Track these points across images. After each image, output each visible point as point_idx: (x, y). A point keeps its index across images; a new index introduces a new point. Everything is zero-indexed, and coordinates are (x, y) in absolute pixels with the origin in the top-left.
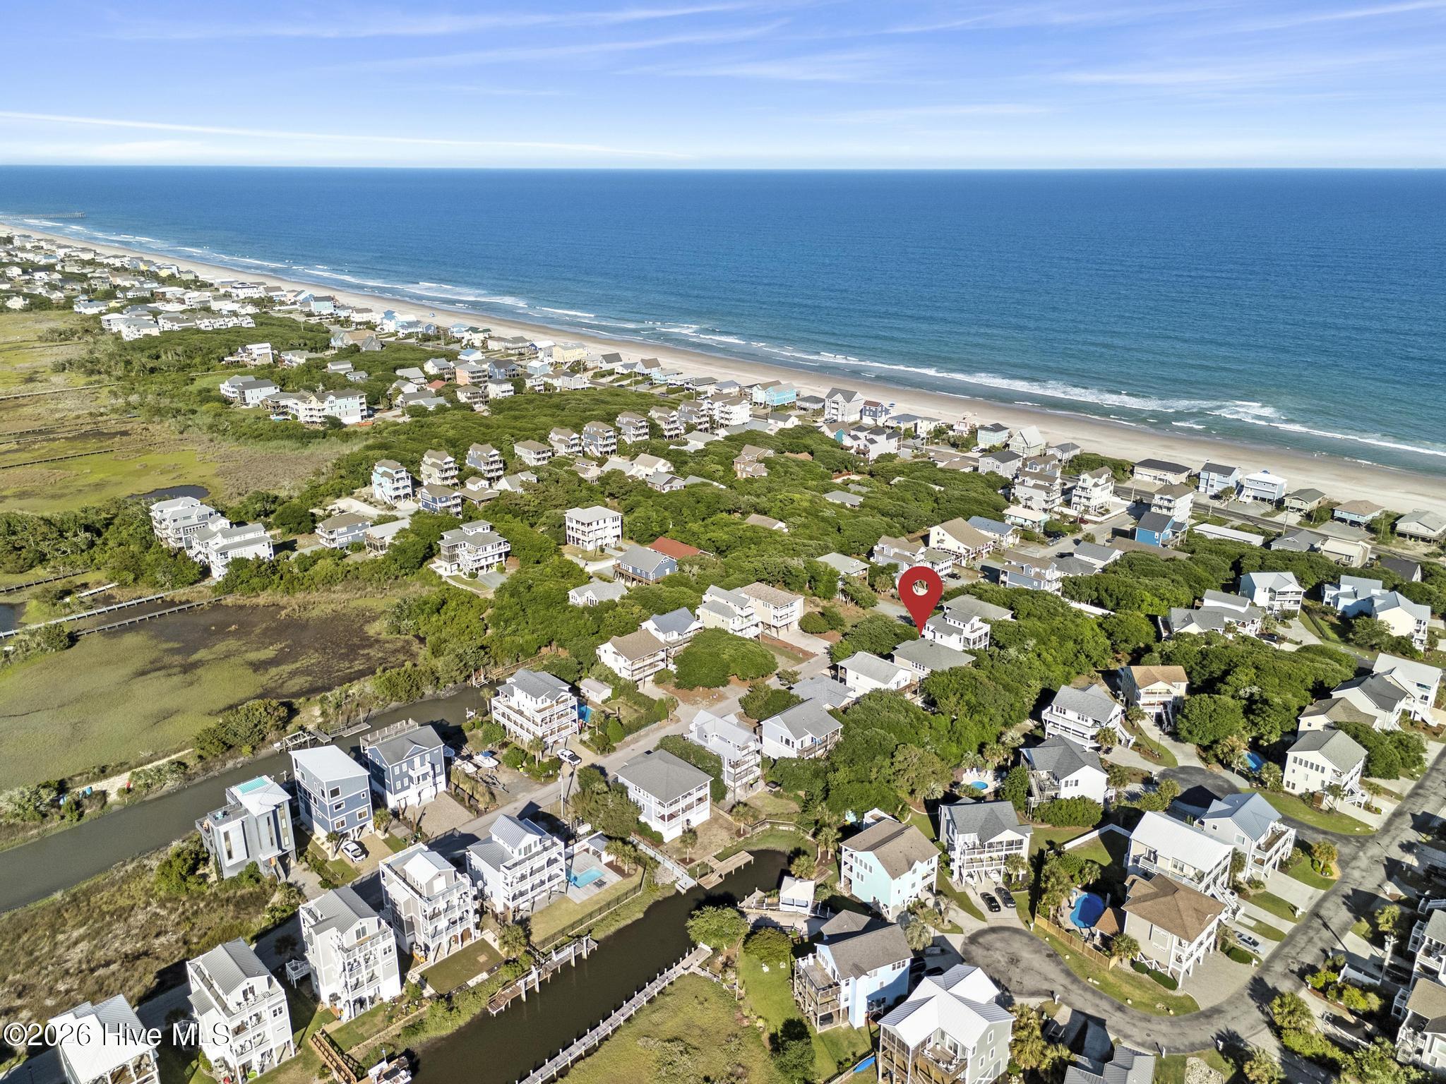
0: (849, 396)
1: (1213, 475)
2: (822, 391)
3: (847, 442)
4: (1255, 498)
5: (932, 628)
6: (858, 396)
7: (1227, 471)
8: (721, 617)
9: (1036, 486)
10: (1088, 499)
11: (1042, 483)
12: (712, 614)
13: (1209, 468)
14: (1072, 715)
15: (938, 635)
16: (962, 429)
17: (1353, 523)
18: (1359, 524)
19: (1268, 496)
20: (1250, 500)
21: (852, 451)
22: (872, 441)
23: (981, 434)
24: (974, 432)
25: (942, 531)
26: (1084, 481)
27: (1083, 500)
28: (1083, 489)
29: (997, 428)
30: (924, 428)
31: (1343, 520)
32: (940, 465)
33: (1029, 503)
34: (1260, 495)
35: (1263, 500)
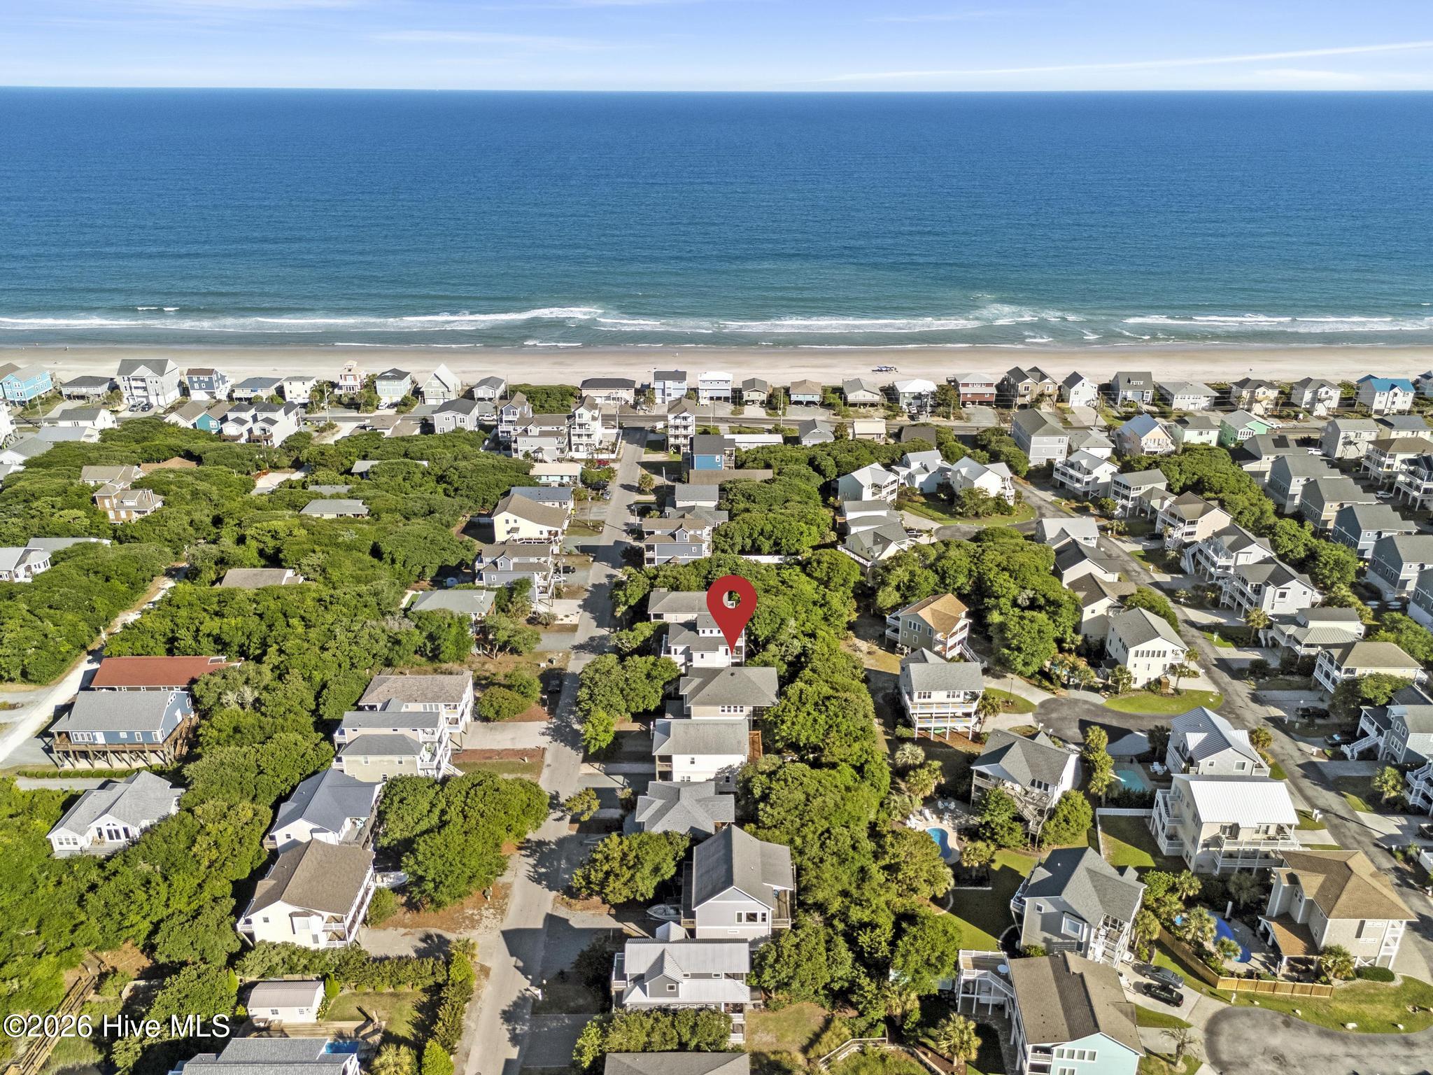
0: (159, 368)
1: (669, 383)
2: (108, 368)
3: (230, 429)
4: (712, 398)
5: (681, 649)
6: (171, 365)
7: (680, 376)
8: (396, 758)
9: (543, 434)
10: (589, 436)
11: (549, 428)
12: (371, 758)
13: (660, 376)
14: (939, 696)
15: (696, 656)
16: (351, 383)
17: (809, 403)
18: (814, 403)
19: (723, 394)
20: (707, 402)
21: (243, 441)
22: (272, 422)
23: (380, 385)
24: (370, 385)
25: (511, 517)
26: (580, 416)
27: (585, 439)
28: (581, 425)
29: (399, 375)
30: (298, 392)
31: (800, 403)
32: (388, 433)
33: (540, 456)
34: (716, 394)
35: (719, 398)
